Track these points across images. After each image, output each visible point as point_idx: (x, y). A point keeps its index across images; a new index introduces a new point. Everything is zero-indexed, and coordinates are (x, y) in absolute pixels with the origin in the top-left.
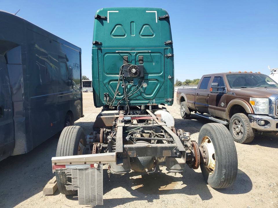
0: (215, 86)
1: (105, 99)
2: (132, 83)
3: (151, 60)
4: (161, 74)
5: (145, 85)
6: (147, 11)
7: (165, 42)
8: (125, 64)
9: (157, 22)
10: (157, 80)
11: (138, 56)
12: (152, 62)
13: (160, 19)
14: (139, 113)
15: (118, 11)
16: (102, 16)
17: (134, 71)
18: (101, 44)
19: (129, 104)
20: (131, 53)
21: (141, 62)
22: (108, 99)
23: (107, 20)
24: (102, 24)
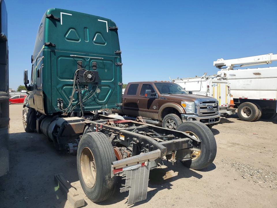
0: (149, 92)
1: (59, 105)
2: (87, 88)
3: (104, 67)
4: (113, 80)
5: (98, 91)
6: (98, 20)
7: (116, 52)
8: (79, 69)
9: (107, 32)
10: (109, 86)
11: (92, 62)
12: (104, 68)
13: (110, 30)
14: (92, 118)
15: (71, 15)
16: (56, 17)
17: (90, 76)
18: (55, 47)
19: (84, 109)
20: (85, 59)
21: (94, 68)
22: (62, 105)
23: (60, 22)
24: (56, 25)
